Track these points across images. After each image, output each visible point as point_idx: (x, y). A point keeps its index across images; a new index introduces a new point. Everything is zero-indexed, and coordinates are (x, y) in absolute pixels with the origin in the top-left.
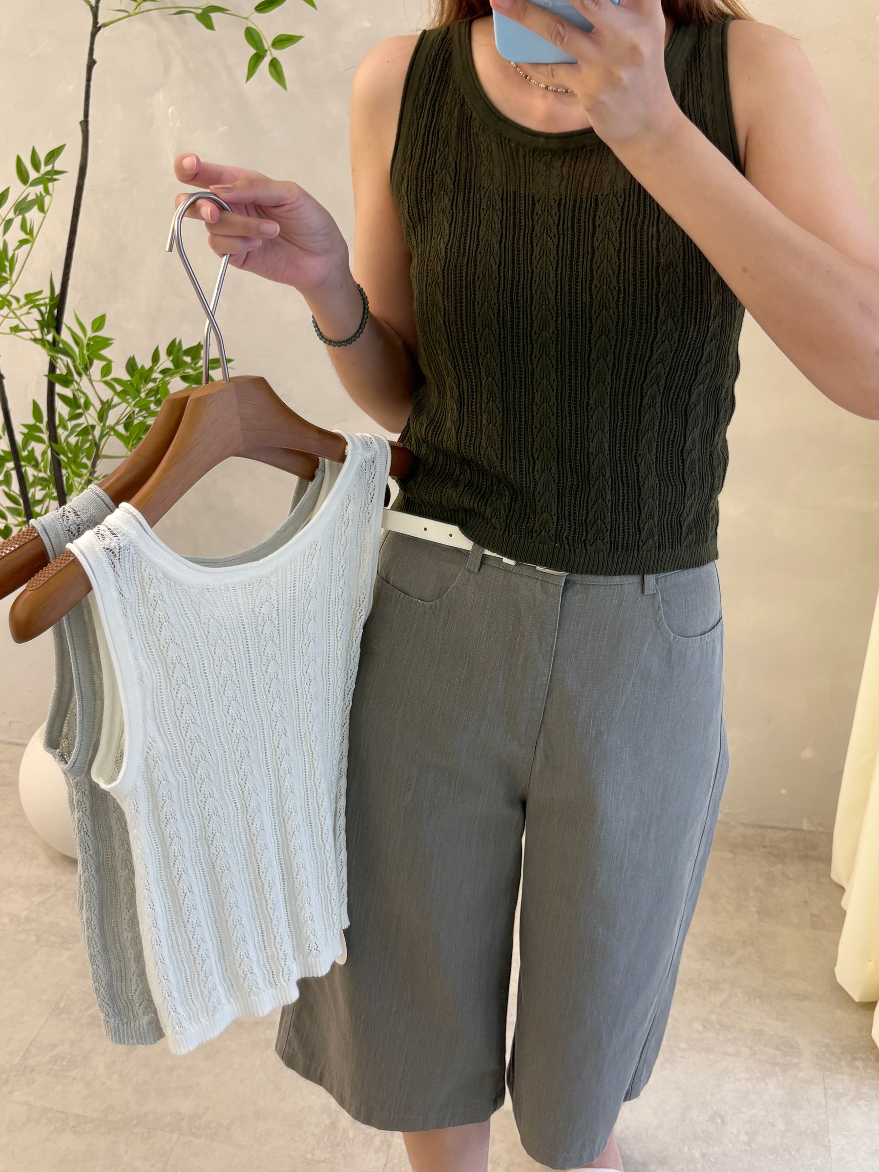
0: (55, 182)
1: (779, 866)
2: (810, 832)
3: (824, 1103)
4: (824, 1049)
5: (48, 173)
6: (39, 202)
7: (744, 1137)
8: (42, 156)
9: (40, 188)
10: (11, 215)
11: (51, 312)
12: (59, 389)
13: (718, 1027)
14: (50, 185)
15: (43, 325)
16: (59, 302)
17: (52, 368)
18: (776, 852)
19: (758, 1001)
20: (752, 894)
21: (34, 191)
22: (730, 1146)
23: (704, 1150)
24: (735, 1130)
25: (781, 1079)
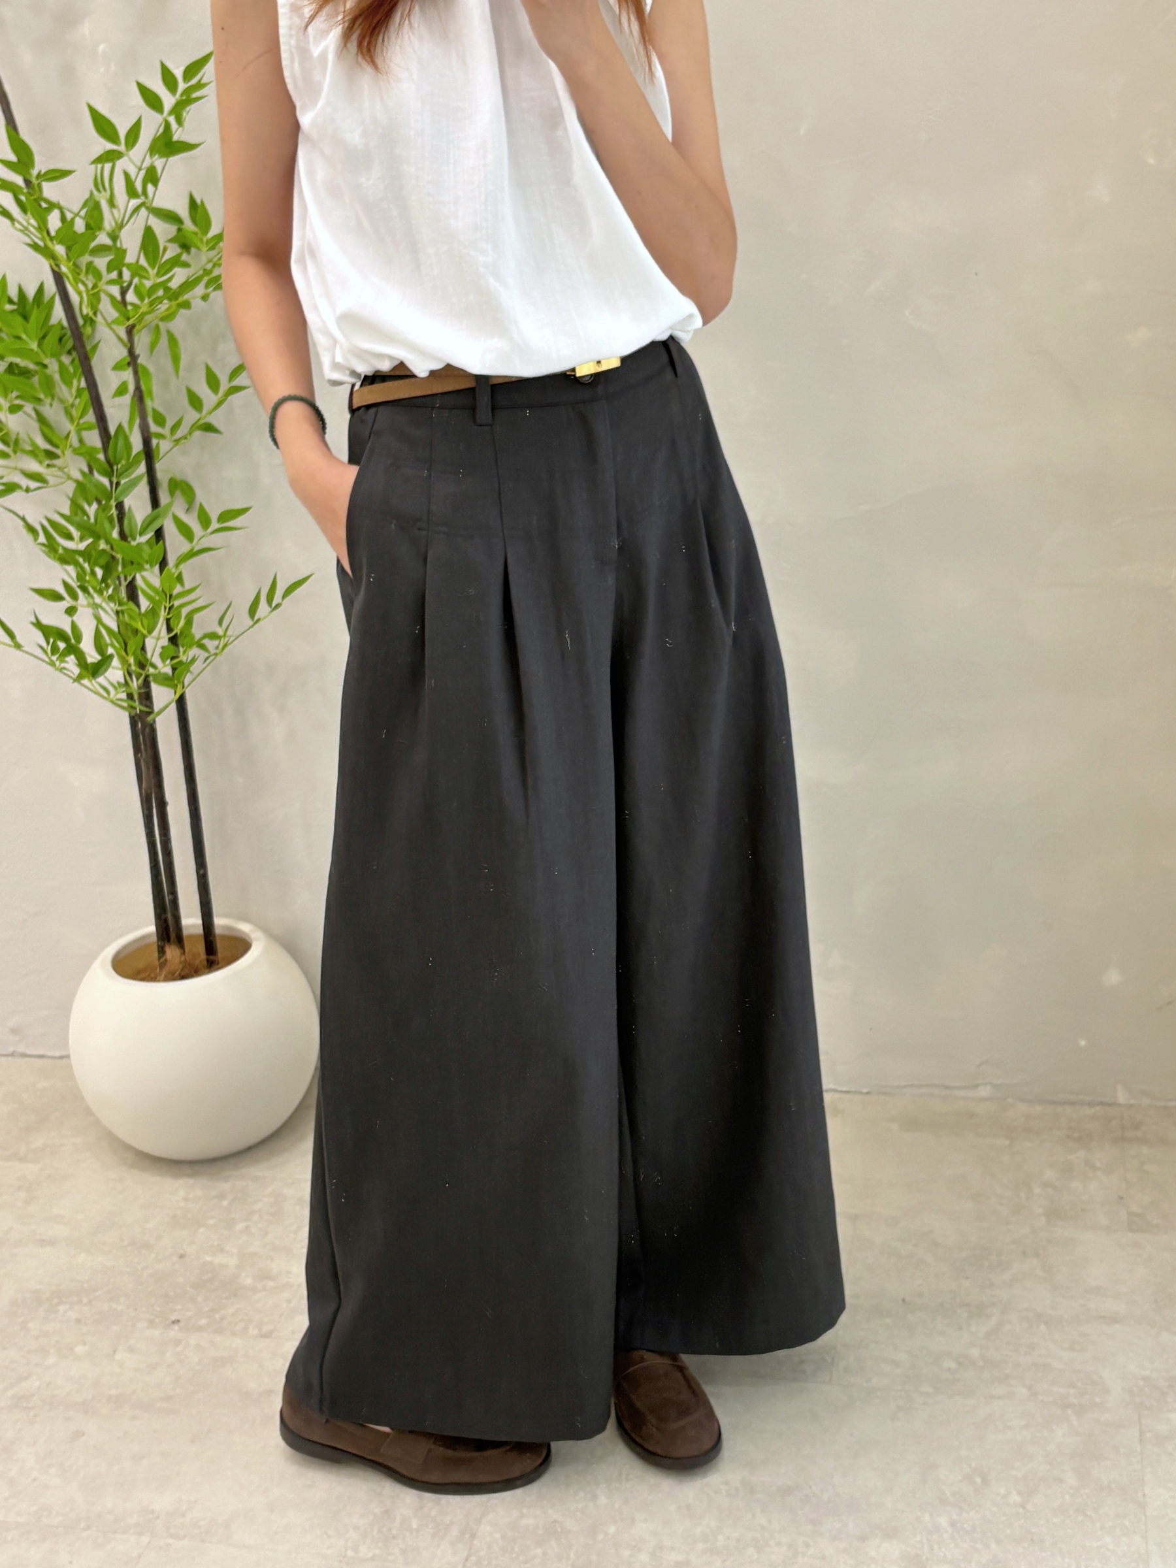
1: (1082, 1154)
2: (1130, 1106)
3: (1138, 1450)
4: (1141, 1383)
7: (1015, 1498)
13: (981, 1363)
18: (1076, 1135)
19: (1043, 1327)
20: (1037, 1190)
22: (995, 1509)
23: (955, 1517)
24: (1002, 1491)
25: (1075, 1423)
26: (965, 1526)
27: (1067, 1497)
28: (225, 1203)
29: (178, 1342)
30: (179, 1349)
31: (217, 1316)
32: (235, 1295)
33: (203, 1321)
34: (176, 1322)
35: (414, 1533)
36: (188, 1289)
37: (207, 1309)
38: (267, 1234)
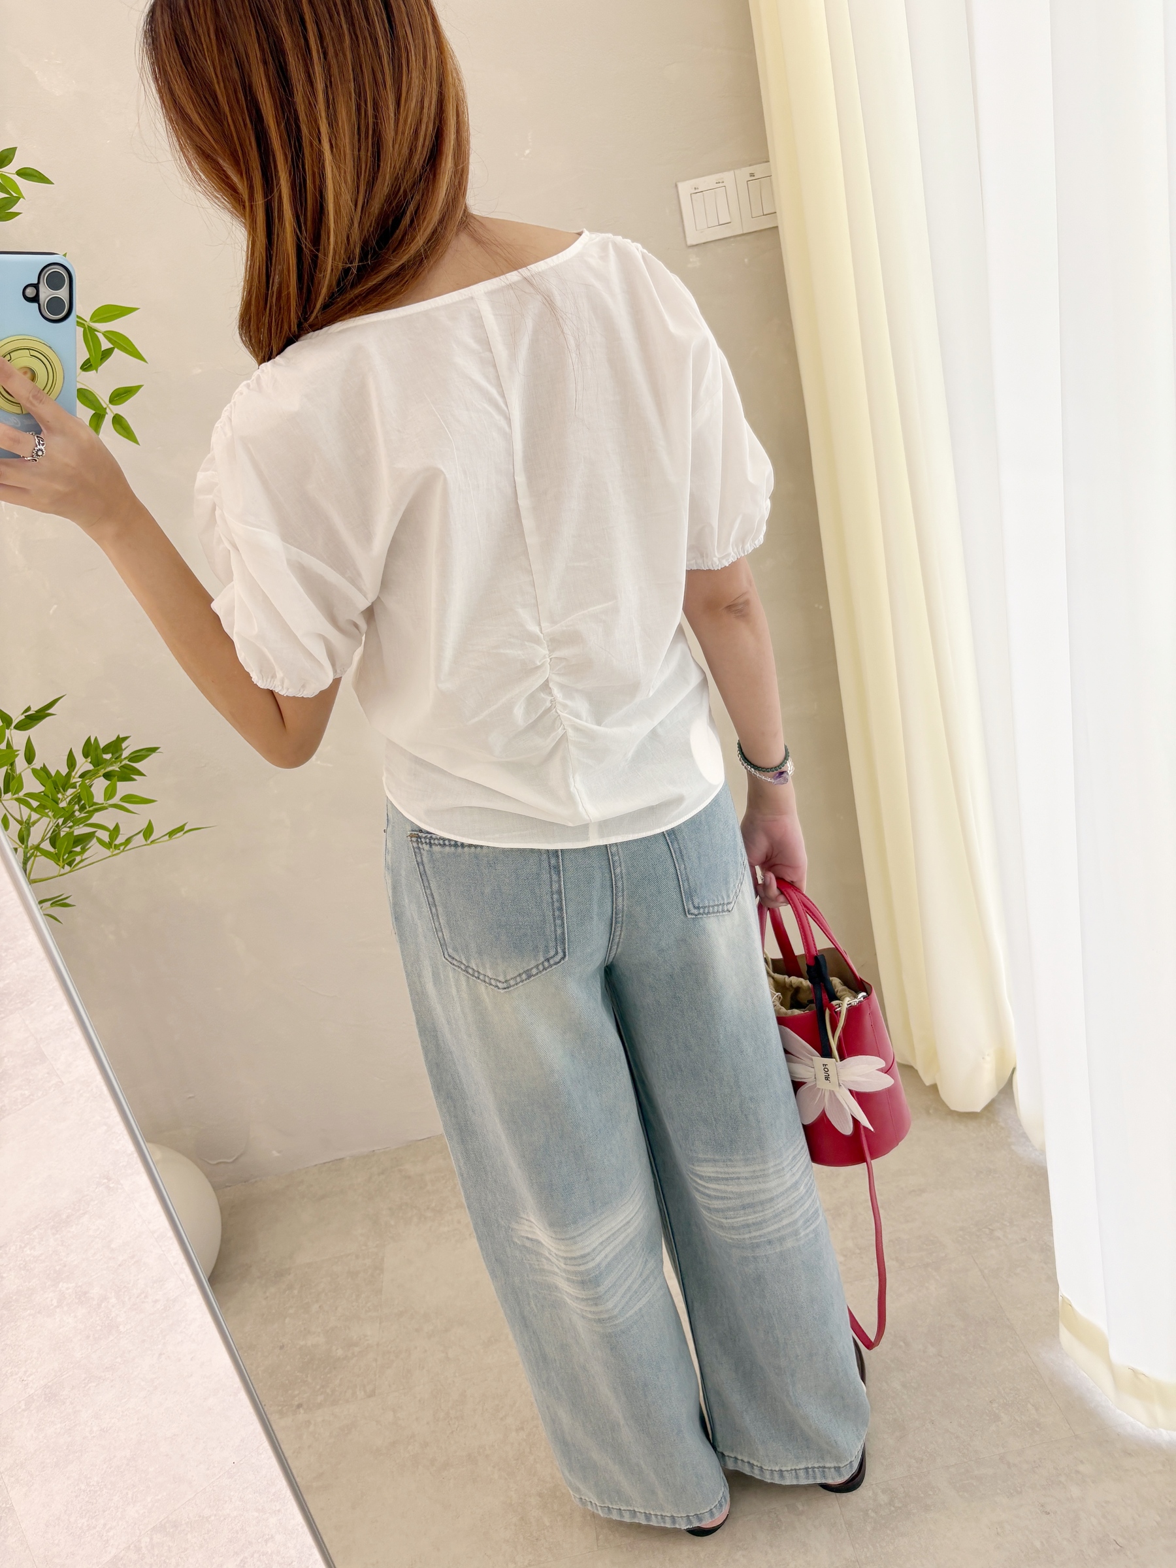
7: (932, 1350)
25: (937, 1277)
26: (913, 1384)
27: (963, 1338)
28: (296, 1292)
29: (309, 1422)
30: (311, 1428)
31: (328, 1391)
32: (335, 1368)
33: (320, 1398)
34: (300, 1406)
35: (550, 1530)
36: (298, 1374)
37: (318, 1387)
38: (336, 1309)
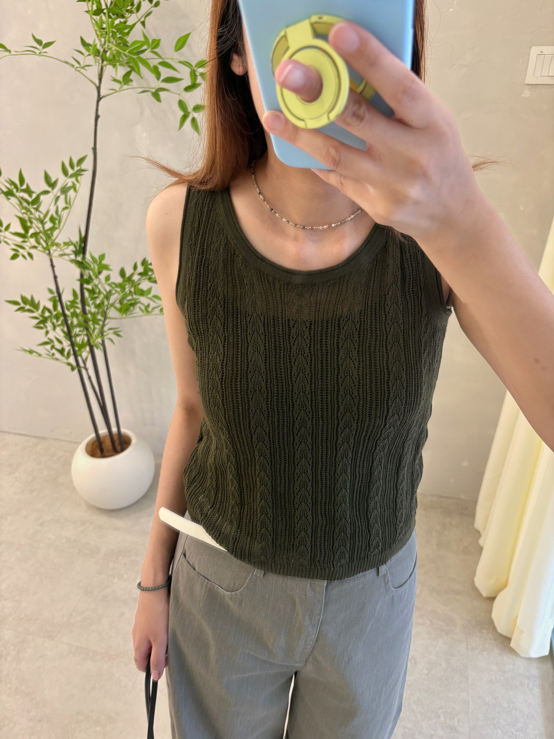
0: (82, 176)
1: (449, 519)
2: (464, 500)
3: (466, 653)
4: (467, 622)
5: (78, 171)
6: (74, 187)
7: (425, 671)
8: (75, 161)
9: (74, 179)
10: (59, 194)
11: (80, 246)
12: (86, 286)
14: (79, 178)
15: (76, 253)
16: (84, 240)
17: (82, 275)
18: (447, 511)
19: (435, 594)
20: (434, 534)
21: (70, 182)
27: (443, 673)
